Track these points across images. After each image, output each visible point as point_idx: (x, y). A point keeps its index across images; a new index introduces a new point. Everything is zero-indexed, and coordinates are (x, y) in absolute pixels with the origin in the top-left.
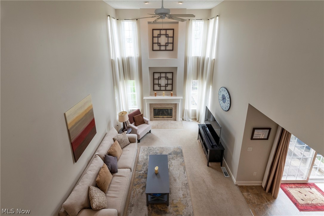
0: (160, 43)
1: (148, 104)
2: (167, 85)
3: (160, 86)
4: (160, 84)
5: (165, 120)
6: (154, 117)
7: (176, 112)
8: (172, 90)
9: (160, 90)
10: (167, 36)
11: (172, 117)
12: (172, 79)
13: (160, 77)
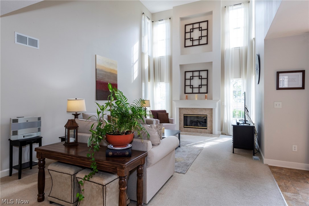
0: (193, 38)
1: (177, 108)
2: (200, 87)
3: (193, 88)
4: (192, 86)
5: (198, 132)
6: (184, 127)
7: (212, 121)
8: (207, 93)
9: (193, 93)
10: (200, 29)
11: (207, 129)
12: (207, 78)
13: (193, 76)
